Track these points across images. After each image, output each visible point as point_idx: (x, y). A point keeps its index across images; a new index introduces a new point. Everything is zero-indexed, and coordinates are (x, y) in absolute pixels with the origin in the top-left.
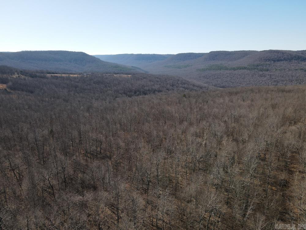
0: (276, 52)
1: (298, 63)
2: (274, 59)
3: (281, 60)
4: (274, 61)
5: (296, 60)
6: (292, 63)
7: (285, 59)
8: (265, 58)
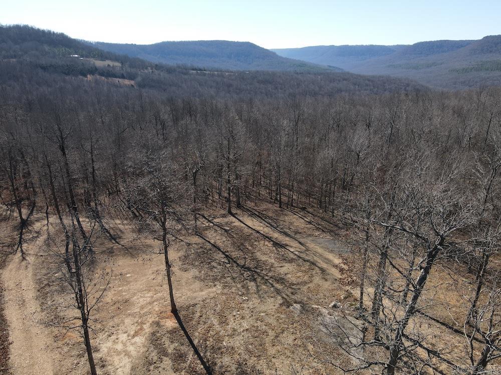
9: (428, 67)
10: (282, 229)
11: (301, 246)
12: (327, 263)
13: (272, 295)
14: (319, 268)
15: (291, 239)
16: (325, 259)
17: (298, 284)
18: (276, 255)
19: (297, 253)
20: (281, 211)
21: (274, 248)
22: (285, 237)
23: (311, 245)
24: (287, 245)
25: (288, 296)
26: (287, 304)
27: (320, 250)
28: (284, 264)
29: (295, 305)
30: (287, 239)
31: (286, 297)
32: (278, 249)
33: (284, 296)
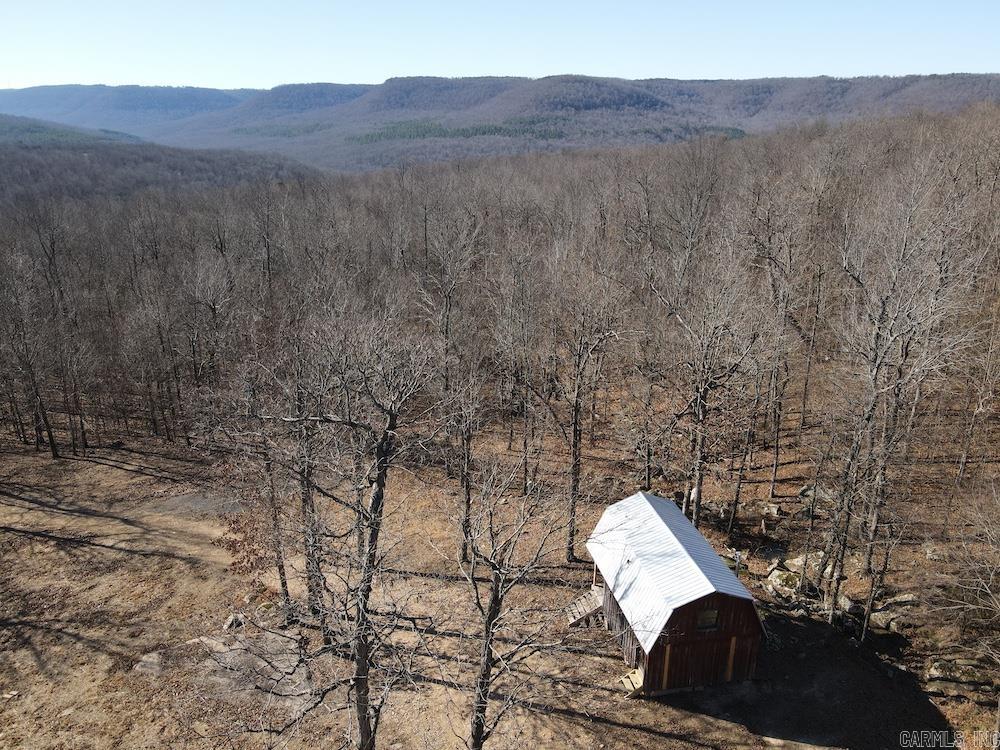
0: (581, 81)
1: (640, 115)
2: (576, 104)
3: (595, 106)
4: (577, 109)
5: (634, 105)
6: (623, 115)
7: (604, 104)
8: (551, 100)
9: (308, 132)
10: (72, 503)
11: (129, 527)
12: (198, 544)
13: (84, 658)
14: (183, 559)
15: (102, 521)
16: (193, 536)
17: (142, 610)
18: (71, 568)
19: (123, 545)
20: (61, 464)
21: (62, 553)
22: (85, 520)
23: (154, 518)
24: (96, 536)
25: (123, 645)
26: (125, 663)
27: (176, 523)
28: (97, 579)
29: (145, 658)
30: (92, 521)
31: (119, 649)
32: (74, 551)
33: (114, 648)
